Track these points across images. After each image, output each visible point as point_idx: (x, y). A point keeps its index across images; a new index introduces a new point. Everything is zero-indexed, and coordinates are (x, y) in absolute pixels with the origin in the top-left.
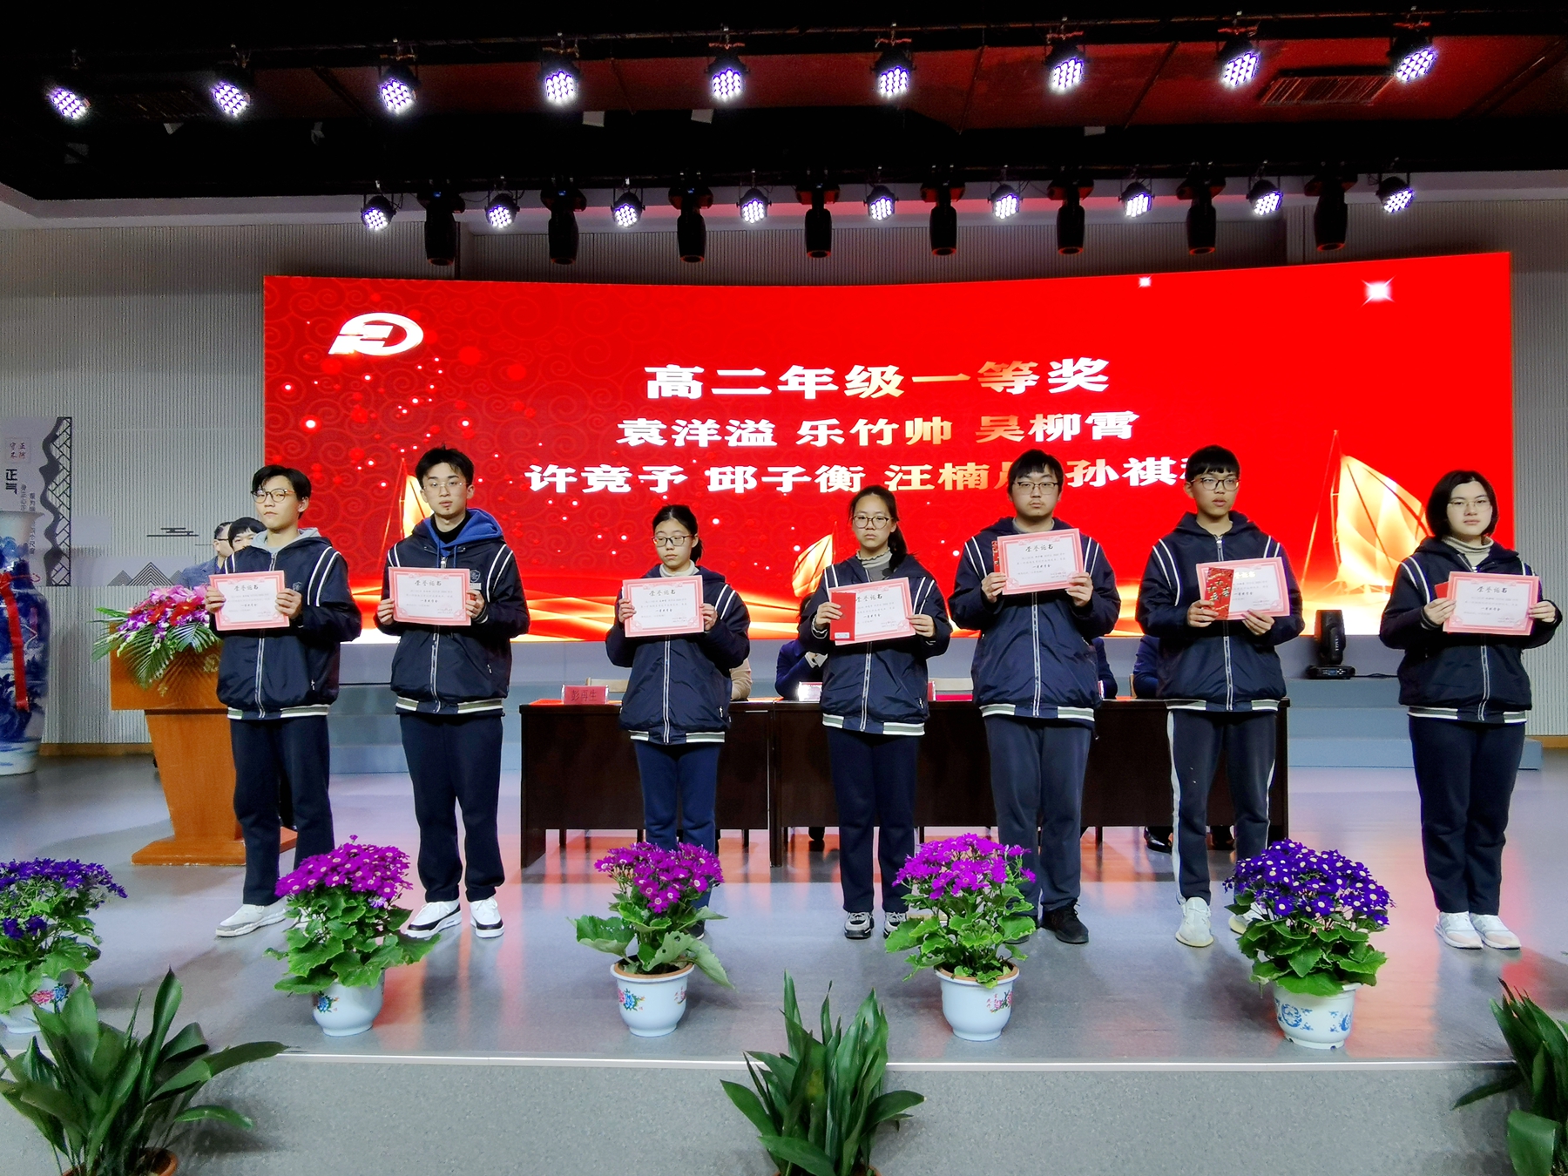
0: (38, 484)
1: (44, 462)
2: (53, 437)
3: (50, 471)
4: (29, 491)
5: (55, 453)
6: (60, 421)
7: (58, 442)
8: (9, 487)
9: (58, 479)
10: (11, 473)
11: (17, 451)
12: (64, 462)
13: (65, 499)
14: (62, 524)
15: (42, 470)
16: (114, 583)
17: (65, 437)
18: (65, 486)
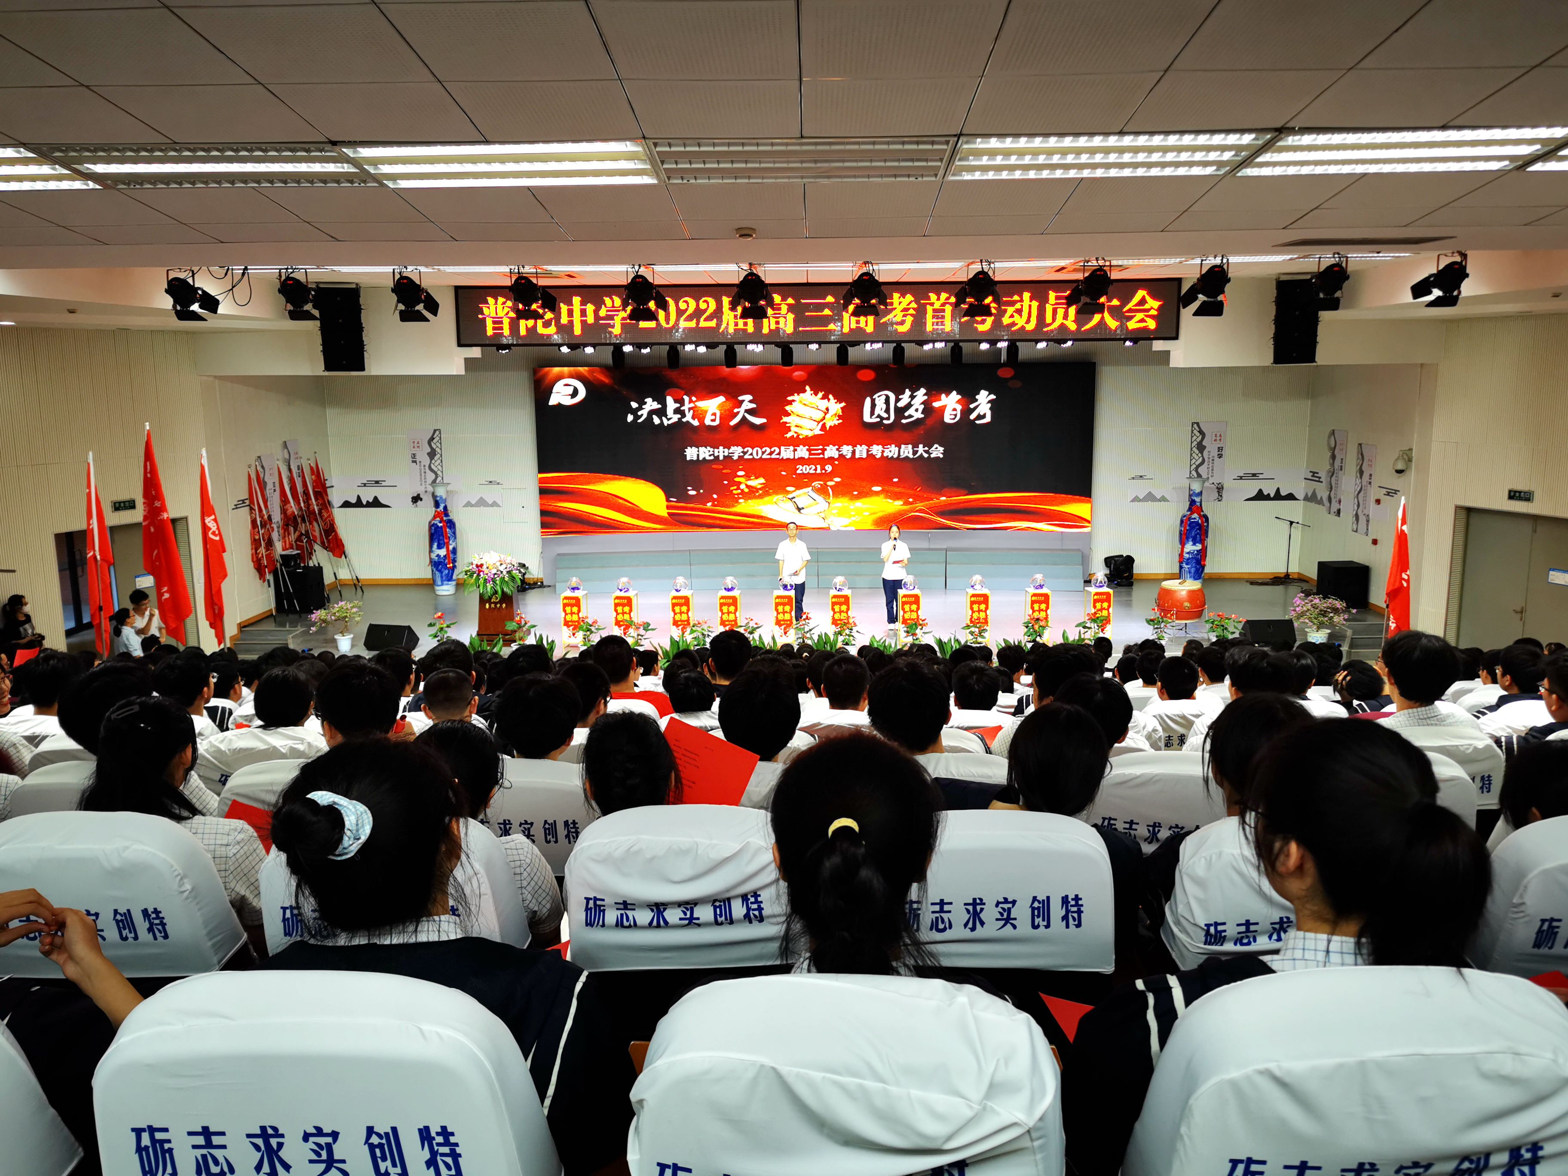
0: (426, 460)
1: (429, 450)
2: (432, 439)
3: (432, 454)
4: (422, 464)
5: (434, 446)
6: (435, 431)
7: (435, 441)
8: (415, 462)
9: (436, 458)
10: (414, 456)
11: (416, 445)
12: (438, 450)
13: (440, 467)
14: (439, 479)
15: (428, 454)
16: (465, 506)
17: (438, 438)
18: (439, 461)
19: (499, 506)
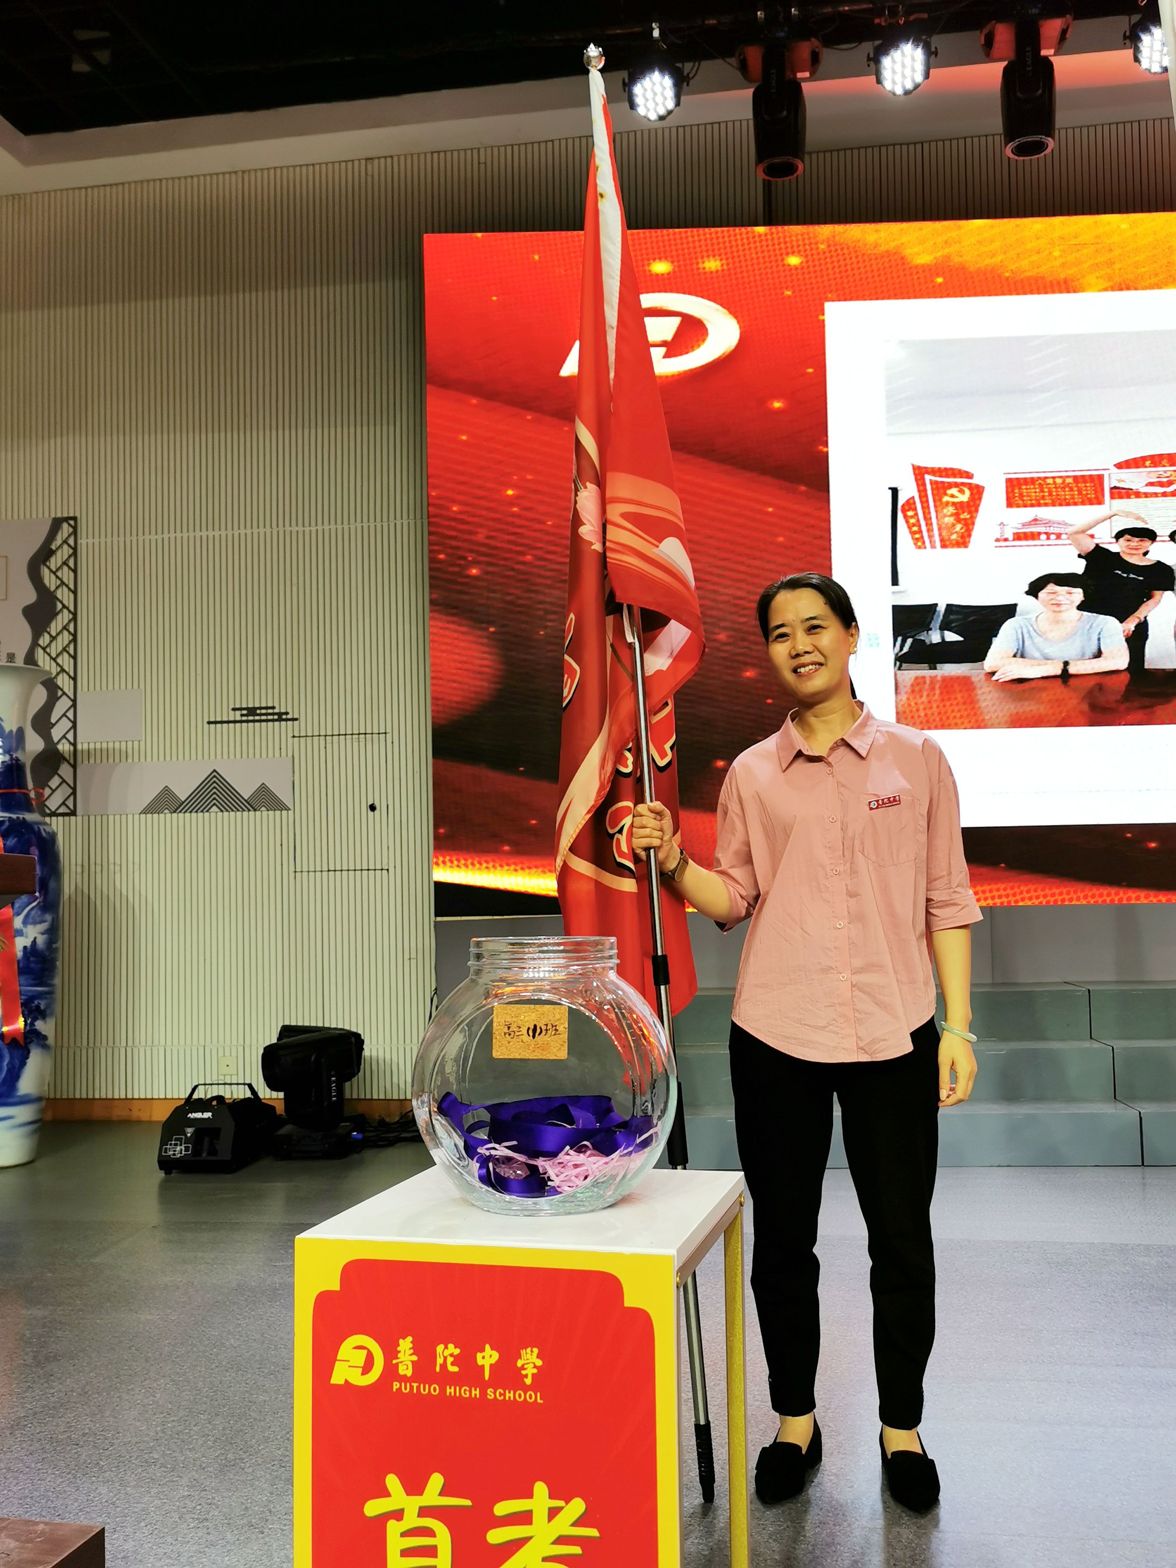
0: (21, 635)
1: (31, 596)
2: (45, 554)
3: (41, 614)
5: (50, 581)
6: (57, 524)
7: (55, 562)
9: (55, 626)
12: (64, 595)
13: (66, 661)
14: (63, 705)
15: (28, 612)
16: (154, 808)
17: (66, 551)
18: (66, 637)
19: (277, 805)
